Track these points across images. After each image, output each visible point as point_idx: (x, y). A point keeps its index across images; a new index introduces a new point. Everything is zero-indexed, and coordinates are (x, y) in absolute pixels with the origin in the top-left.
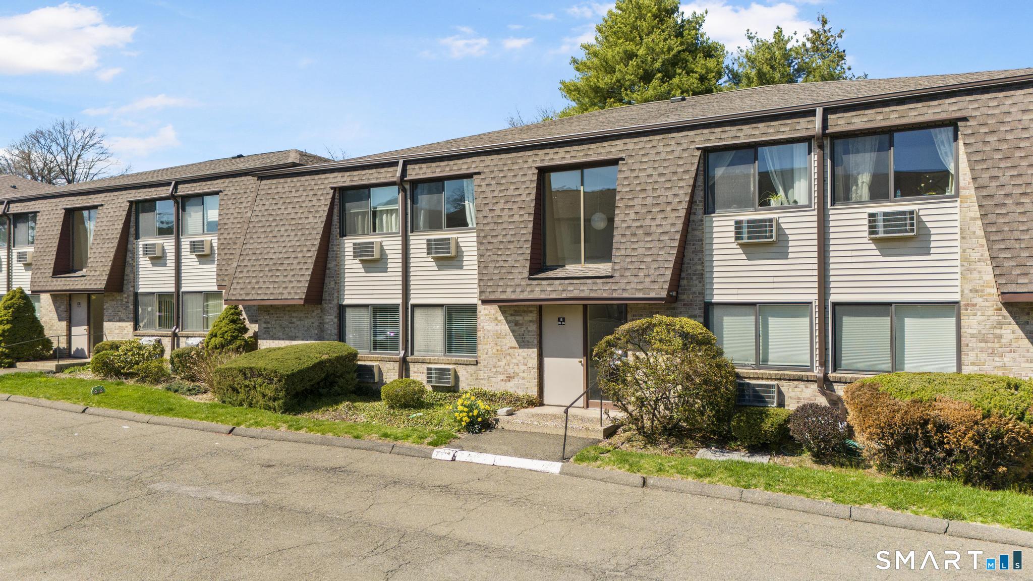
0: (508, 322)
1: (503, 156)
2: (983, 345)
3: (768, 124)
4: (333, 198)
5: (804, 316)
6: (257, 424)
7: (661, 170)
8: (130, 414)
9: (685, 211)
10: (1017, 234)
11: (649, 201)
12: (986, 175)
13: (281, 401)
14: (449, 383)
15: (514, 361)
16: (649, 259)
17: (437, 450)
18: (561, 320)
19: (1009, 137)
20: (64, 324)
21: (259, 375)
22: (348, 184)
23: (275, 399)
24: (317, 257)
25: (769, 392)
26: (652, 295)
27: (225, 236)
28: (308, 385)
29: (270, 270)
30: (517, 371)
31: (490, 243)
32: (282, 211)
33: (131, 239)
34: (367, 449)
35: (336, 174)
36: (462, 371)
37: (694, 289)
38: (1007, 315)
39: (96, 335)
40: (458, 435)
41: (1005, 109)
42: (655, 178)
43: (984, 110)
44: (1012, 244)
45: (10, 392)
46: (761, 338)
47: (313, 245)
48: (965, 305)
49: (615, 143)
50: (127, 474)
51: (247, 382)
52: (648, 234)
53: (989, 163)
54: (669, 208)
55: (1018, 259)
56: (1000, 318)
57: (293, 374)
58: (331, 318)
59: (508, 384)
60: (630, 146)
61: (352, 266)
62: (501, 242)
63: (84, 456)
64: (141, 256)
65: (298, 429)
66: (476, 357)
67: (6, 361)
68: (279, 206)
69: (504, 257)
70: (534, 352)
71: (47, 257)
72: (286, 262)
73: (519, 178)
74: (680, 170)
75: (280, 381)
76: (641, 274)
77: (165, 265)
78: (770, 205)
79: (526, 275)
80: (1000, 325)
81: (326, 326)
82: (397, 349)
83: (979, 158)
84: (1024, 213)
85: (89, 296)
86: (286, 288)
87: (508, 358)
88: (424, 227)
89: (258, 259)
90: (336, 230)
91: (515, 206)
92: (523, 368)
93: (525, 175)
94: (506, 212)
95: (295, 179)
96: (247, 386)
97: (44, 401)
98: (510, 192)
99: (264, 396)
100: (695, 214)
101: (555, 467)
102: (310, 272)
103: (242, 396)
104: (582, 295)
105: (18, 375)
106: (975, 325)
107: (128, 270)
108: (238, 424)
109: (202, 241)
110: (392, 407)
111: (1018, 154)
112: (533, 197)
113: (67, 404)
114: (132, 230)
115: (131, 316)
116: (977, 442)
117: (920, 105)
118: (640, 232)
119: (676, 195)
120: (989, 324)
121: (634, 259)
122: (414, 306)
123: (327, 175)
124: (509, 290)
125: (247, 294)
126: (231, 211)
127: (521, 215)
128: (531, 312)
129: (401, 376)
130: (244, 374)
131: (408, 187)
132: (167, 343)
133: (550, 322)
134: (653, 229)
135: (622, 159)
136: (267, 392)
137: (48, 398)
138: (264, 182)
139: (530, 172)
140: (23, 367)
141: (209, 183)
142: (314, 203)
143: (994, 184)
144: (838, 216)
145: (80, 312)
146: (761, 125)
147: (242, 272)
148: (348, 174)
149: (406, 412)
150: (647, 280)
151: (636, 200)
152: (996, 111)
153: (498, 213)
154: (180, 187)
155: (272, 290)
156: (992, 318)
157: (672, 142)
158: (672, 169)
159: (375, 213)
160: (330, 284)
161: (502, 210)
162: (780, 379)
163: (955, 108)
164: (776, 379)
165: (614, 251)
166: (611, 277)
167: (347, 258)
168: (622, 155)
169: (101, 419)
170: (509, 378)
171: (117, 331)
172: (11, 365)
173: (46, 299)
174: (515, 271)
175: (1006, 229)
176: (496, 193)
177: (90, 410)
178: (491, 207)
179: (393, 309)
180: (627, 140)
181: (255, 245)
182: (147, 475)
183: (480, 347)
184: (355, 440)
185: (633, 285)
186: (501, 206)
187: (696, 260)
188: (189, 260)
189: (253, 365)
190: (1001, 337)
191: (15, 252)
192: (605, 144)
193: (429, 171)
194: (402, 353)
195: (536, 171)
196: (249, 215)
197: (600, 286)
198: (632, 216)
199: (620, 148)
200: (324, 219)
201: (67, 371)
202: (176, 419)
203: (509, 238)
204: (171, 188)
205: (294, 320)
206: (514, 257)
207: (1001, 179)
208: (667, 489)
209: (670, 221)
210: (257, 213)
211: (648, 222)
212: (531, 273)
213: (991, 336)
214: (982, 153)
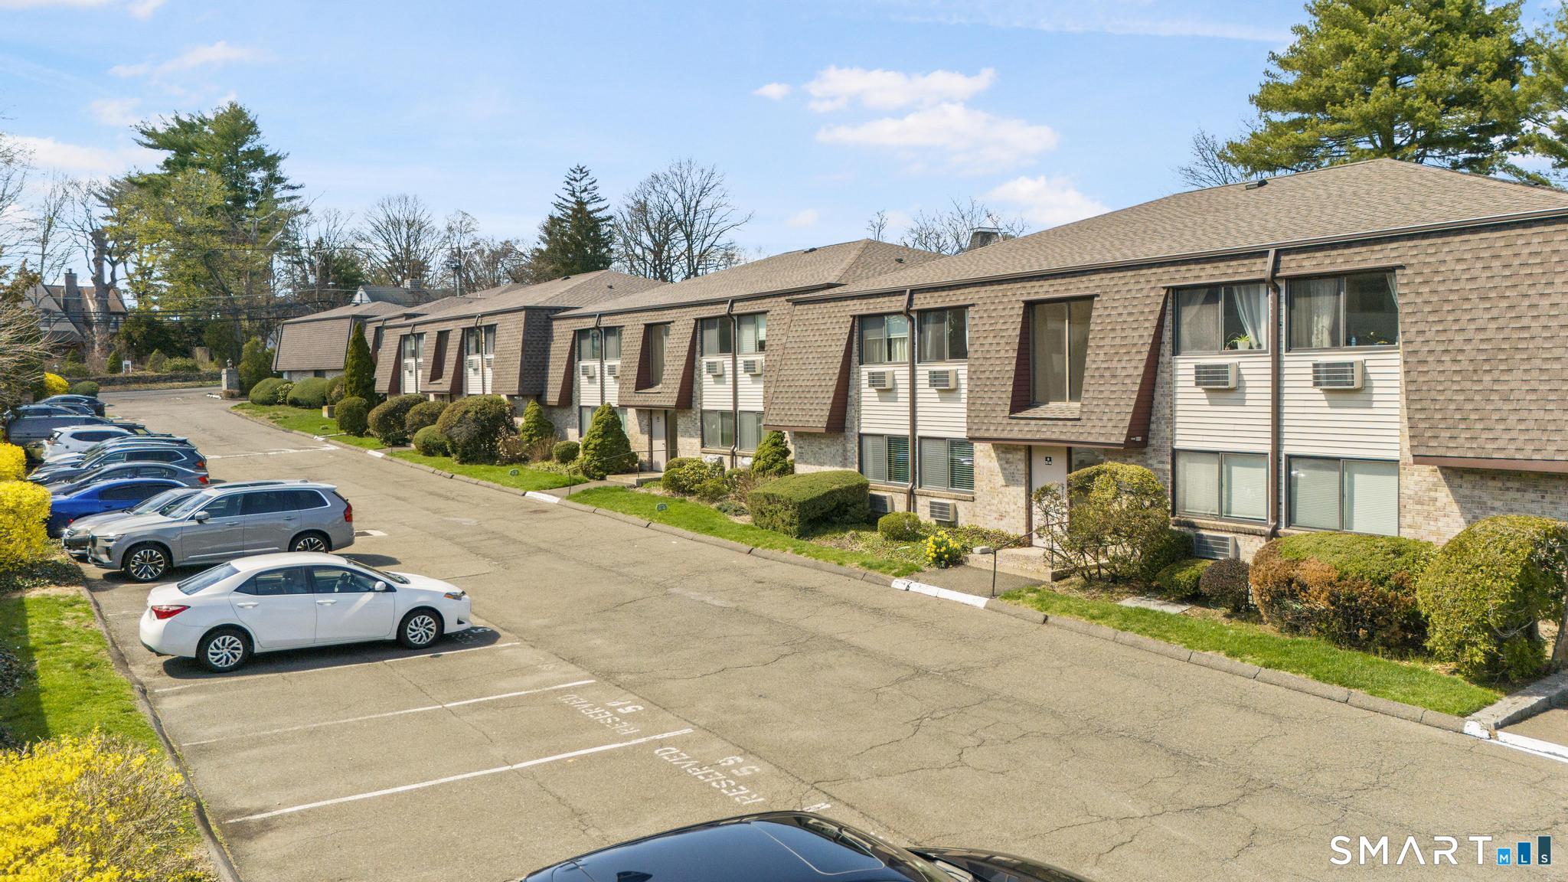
0: (999, 459)
1: (996, 287)
2: (1419, 507)
3: (1227, 263)
4: (853, 326)
5: (1262, 467)
6: (771, 546)
7: (1130, 309)
8: (680, 530)
9: (1147, 354)
10: (1433, 395)
11: (1118, 341)
12: (1414, 330)
13: (796, 527)
14: (948, 518)
15: (1006, 500)
16: (1112, 403)
17: (897, 580)
18: (1049, 460)
19: (1441, 288)
20: (646, 437)
21: (779, 501)
22: (865, 312)
23: (791, 525)
24: (837, 385)
25: (1225, 545)
26: (1113, 440)
27: (771, 357)
28: (819, 513)
29: (800, 398)
30: (1008, 510)
31: (978, 378)
32: (811, 338)
33: (698, 356)
34: (846, 575)
35: (855, 301)
36: (961, 507)
37: (1162, 434)
38: (1441, 476)
39: (672, 450)
40: (927, 569)
41: (1441, 256)
42: (1124, 317)
43: (1422, 258)
44: (1426, 404)
45: (597, 505)
46: (1223, 485)
47: (834, 374)
48: (1403, 464)
49: (1093, 277)
50: (657, 579)
51: (770, 508)
52: (1114, 376)
53: (1419, 316)
54: (1134, 350)
55: (1431, 421)
56: (1436, 480)
57: (805, 502)
58: (853, 446)
59: (1001, 523)
60: (1106, 282)
61: (867, 396)
62: (989, 378)
63: (635, 564)
64: (705, 373)
65: (799, 553)
66: (973, 493)
67: (598, 473)
68: (808, 333)
69: (990, 394)
70: (1021, 491)
71: (631, 373)
72: (813, 390)
73: (1007, 312)
74: (1147, 310)
75: (794, 508)
76: (1105, 418)
77: (724, 382)
78: (1237, 348)
79: (1007, 413)
80: (1435, 487)
81: (849, 454)
82: (907, 481)
83: (1410, 311)
84: (1443, 372)
85: (666, 412)
86: (811, 415)
87: (1000, 496)
88: (931, 357)
89: (791, 386)
90: (855, 358)
91: (1002, 341)
92: (1013, 507)
93: (1013, 308)
94: (994, 347)
95: (822, 305)
96: (771, 511)
97: (620, 515)
98: (999, 326)
99: (783, 521)
100: (1163, 355)
101: (981, 602)
102: (830, 401)
103: (767, 520)
104: (1054, 437)
105: (606, 489)
106: (1412, 486)
107: (696, 387)
108: (757, 546)
109: (754, 361)
110: (886, 539)
111: (1447, 307)
112: (1018, 332)
113: (635, 518)
114: (698, 347)
115: (699, 432)
116: (1333, 604)
117: (1364, 249)
118: (1107, 374)
119: (1141, 336)
120: (1425, 486)
121: (1100, 402)
122: (921, 438)
123: (848, 302)
124: (992, 428)
125: (782, 420)
126: (776, 332)
127: (1007, 351)
128: (1020, 450)
129: (909, 509)
130: (768, 500)
131: (915, 316)
132: (727, 460)
133: (1038, 462)
134: (1118, 372)
135: (1098, 296)
136: (785, 517)
137: (623, 513)
138: (798, 307)
139: (1017, 306)
140: (613, 480)
141: (759, 302)
142: (837, 331)
143: (1420, 339)
144: (1291, 361)
145: (660, 426)
146: (1221, 265)
147: (777, 398)
148: (865, 301)
149: (896, 544)
150: (1110, 424)
151: (1106, 340)
152: (1432, 260)
153: (986, 347)
154: (735, 305)
155: (800, 418)
156: (1428, 479)
157: (1142, 280)
158: (1140, 308)
159: (890, 341)
160: (851, 412)
161: (991, 344)
162: (1237, 532)
163: (1394, 254)
164: (1233, 532)
165: (1083, 392)
166: (1079, 419)
167: (863, 386)
168: (1098, 291)
169: (659, 533)
170: (1001, 517)
171: (688, 448)
172: (602, 478)
173: (631, 413)
174: (998, 409)
175: (1425, 388)
176: (987, 327)
177: (653, 525)
178: (981, 341)
179: (903, 439)
180: (1104, 275)
181: (789, 372)
182: (671, 581)
183: (976, 483)
184: (837, 566)
185: (1097, 430)
186: (990, 340)
187: (1164, 403)
188: (744, 378)
189: (774, 492)
190: (1436, 500)
191: (607, 364)
192: (1084, 279)
193: (932, 301)
194: (910, 485)
195: (1023, 305)
196: (784, 341)
197: (1069, 429)
198: (1102, 357)
199: (1097, 283)
200: (844, 348)
201: (645, 485)
202: (713, 538)
203: (995, 374)
204: (728, 306)
205: (823, 446)
206: (998, 394)
207: (1427, 334)
208: (1060, 627)
209: (1134, 364)
210: (791, 339)
211: (1114, 364)
212: (1012, 411)
213: (1426, 499)
214: (1413, 305)
